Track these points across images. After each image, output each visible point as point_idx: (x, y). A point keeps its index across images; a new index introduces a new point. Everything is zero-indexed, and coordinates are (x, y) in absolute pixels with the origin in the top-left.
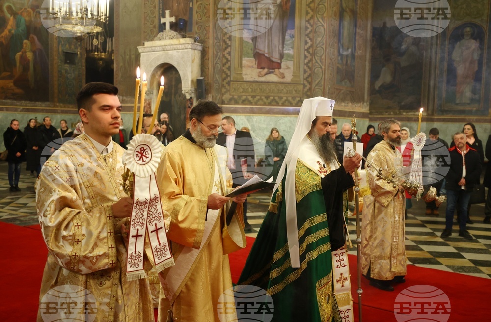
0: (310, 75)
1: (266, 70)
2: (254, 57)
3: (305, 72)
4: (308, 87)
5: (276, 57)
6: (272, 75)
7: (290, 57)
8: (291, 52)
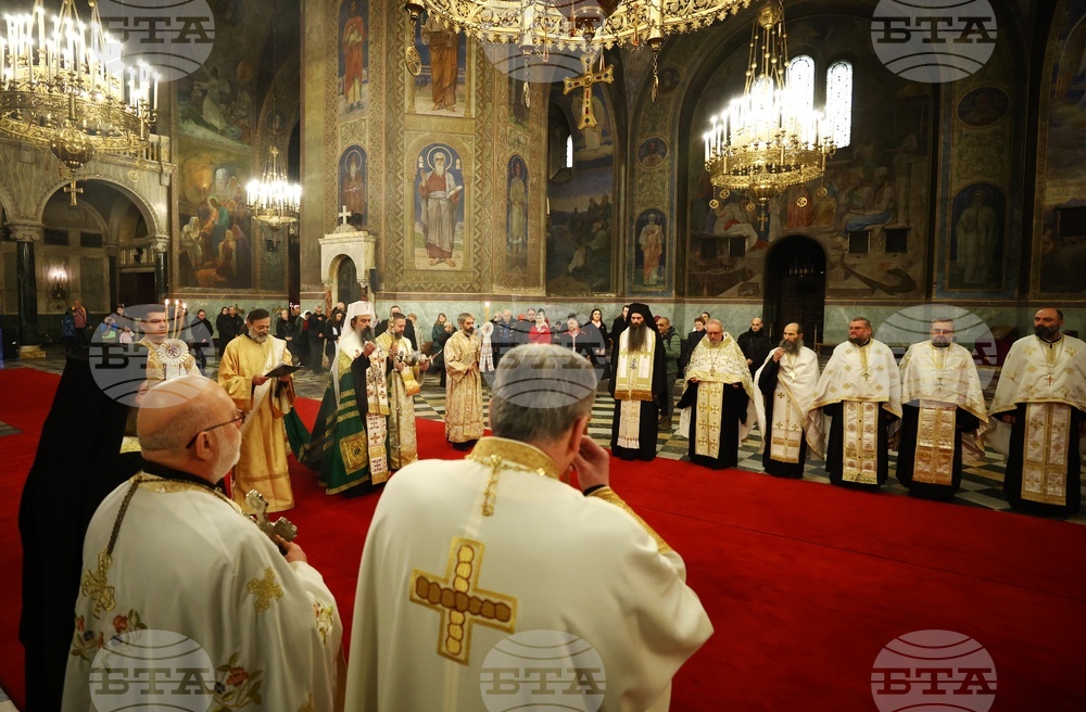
0: (479, 264)
1: (437, 259)
2: (426, 247)
3: (475, 260)
4: (478, 274)
5: (446, 247)
6: (443, 264)
7: (460, 247)
8: (461, 242)
